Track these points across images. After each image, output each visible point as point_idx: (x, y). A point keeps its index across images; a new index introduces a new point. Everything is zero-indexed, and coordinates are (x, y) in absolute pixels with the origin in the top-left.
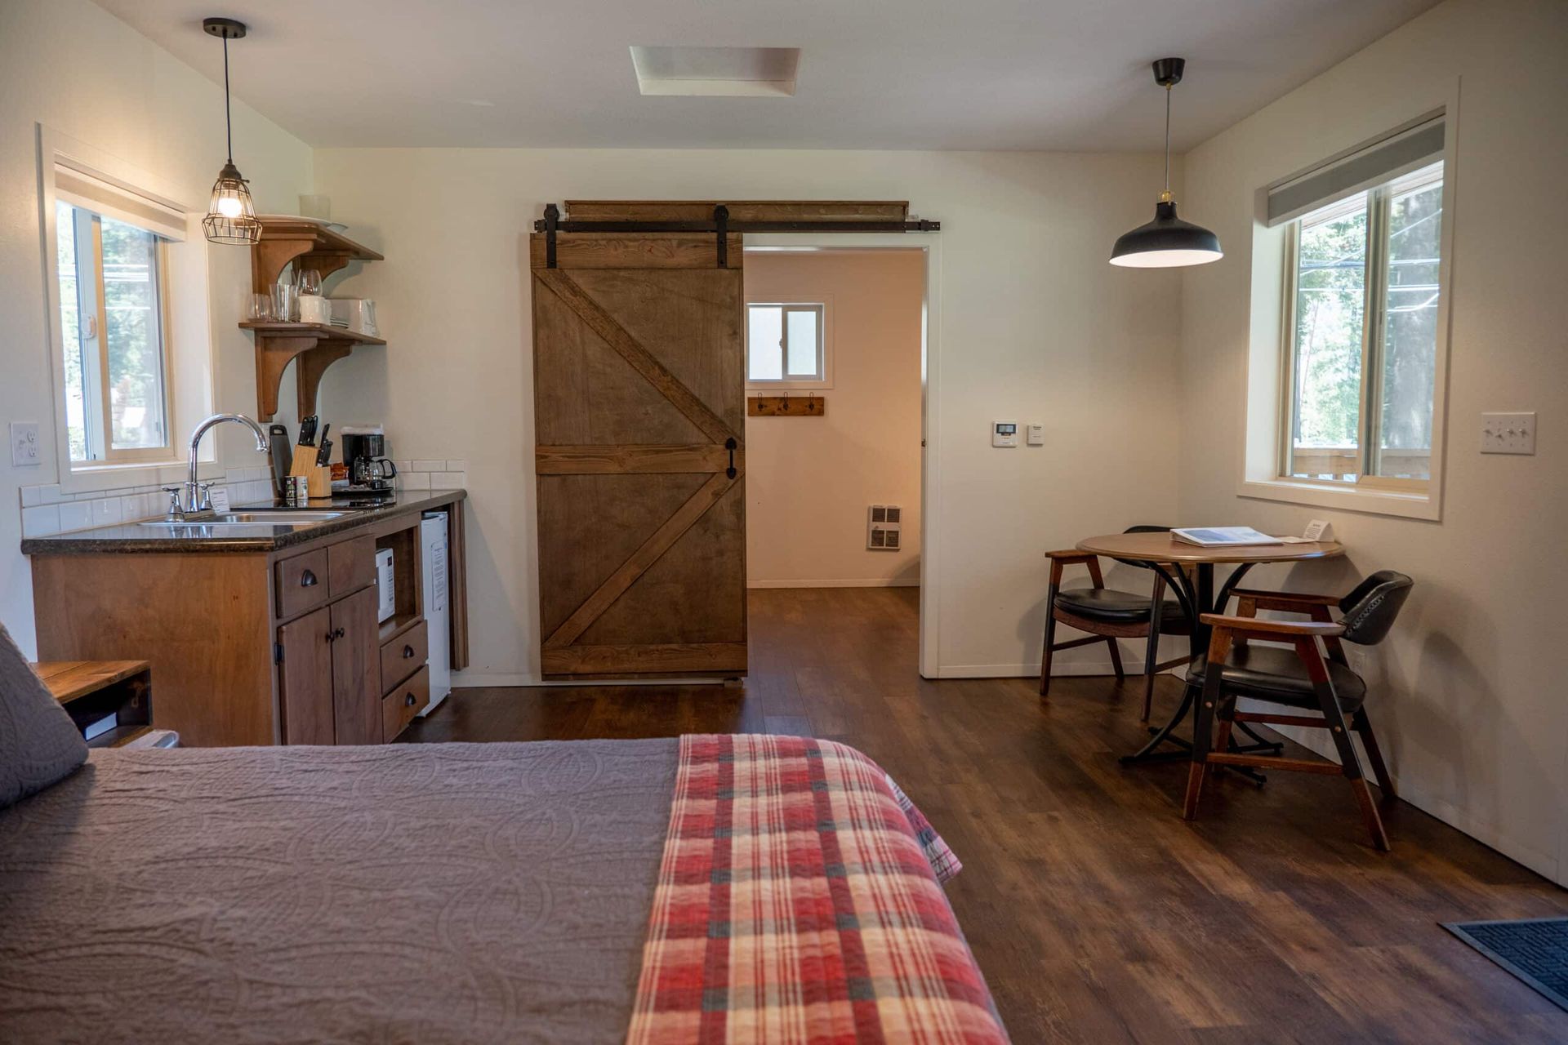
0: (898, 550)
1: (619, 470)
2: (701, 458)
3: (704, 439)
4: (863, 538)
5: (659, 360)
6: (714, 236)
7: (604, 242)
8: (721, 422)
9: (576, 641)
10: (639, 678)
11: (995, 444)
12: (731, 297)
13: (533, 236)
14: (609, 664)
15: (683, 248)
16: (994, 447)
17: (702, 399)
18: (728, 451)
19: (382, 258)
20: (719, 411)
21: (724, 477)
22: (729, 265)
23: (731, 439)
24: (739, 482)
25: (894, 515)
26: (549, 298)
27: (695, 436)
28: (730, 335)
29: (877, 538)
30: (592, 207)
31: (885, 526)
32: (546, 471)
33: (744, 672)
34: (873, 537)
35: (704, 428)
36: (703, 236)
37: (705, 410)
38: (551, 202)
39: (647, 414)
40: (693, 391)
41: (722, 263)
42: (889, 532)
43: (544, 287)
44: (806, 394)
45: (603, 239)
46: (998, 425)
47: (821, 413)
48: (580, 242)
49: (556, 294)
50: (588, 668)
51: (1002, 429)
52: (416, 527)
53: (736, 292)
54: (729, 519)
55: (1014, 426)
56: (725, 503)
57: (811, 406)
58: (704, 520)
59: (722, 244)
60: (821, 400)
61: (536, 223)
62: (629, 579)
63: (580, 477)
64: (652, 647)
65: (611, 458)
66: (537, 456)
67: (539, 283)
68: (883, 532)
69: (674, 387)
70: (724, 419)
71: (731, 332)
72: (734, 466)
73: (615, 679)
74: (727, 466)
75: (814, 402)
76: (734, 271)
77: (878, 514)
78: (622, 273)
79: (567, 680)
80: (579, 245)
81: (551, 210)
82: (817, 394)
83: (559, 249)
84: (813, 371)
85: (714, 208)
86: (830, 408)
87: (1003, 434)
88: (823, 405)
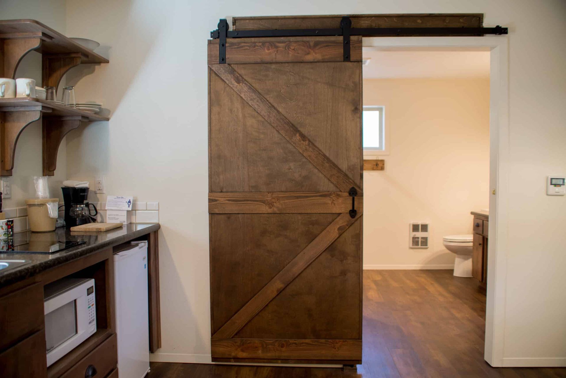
0: (427, 248)
1: (270, 211)
2: (330, 202)
3: (331, 188)
4: (407, 242)
5: (300, 129)
6: (341, 38)
7: (261, 44)
8: (346, 175)
9: (236, 334)
10: (282, 363)
11: (549, 193)
12: (354, 83)
13: (210, 42)
14: (260, 352)
15: (317, 48)
16: (547, 195)
17: (332, 158)
18: (351, 198)
19: (107, 62)
20: (344, 167)
21: (348, 217)
22: (352, 59)
23: (353, 188)
24: (358, 221)
25: (425, 228)
26: (220, 86)
27: (325, 185)
28: (353, 111)
29: (415, 241)
30: (252, 21)
31: (420, 234)
32: (216, 211)
33: (359, 361)
34: (413, 241)
35: (332, 180)
36: (332, 38)
37: (335, 166)
38: (223, 18)
39: (289, 169)
40: (325, 153)
41: (347, 57)
42: (422, 238)
43: (217, 77)
44: (374, 158)
45: (260, 42)
46: (552, 179)
47: (382, 169)
48: (243, 44)
49: (225, 82)
50: (244, 355)
51: (554, 182)
52: (107, 260)
53: (357, 80)
54: (350, 248)
55: (564, 179)
56: (347, 235)
57: (377, 165)
58: (331, 248)
59: (347, 45)
60: (382, 161)
61: (212, 33)
62: (276, 292)
63: (239, 215)
64: (291, 341)
65: (263, 202)
66: (209, 199)
67: (213, 75)
68: (418, 238)
69: (311, 149)
70: (347, 173)
71: (353, 108)
72: (355, 209)
73: (264, 362)
74: (350, 208)
75: (379, 163)
76: (355, 64)
77: (415, 228)
78: (273, 66)
79: (230, 362)
80: (243, 47)
81: (223, 23)
82: (380, 158)
83: (228, 49)
84: (377, 145)
85: (340, 19)
86: (387, 166)
87: (555, 185)
88: (384, 164)
